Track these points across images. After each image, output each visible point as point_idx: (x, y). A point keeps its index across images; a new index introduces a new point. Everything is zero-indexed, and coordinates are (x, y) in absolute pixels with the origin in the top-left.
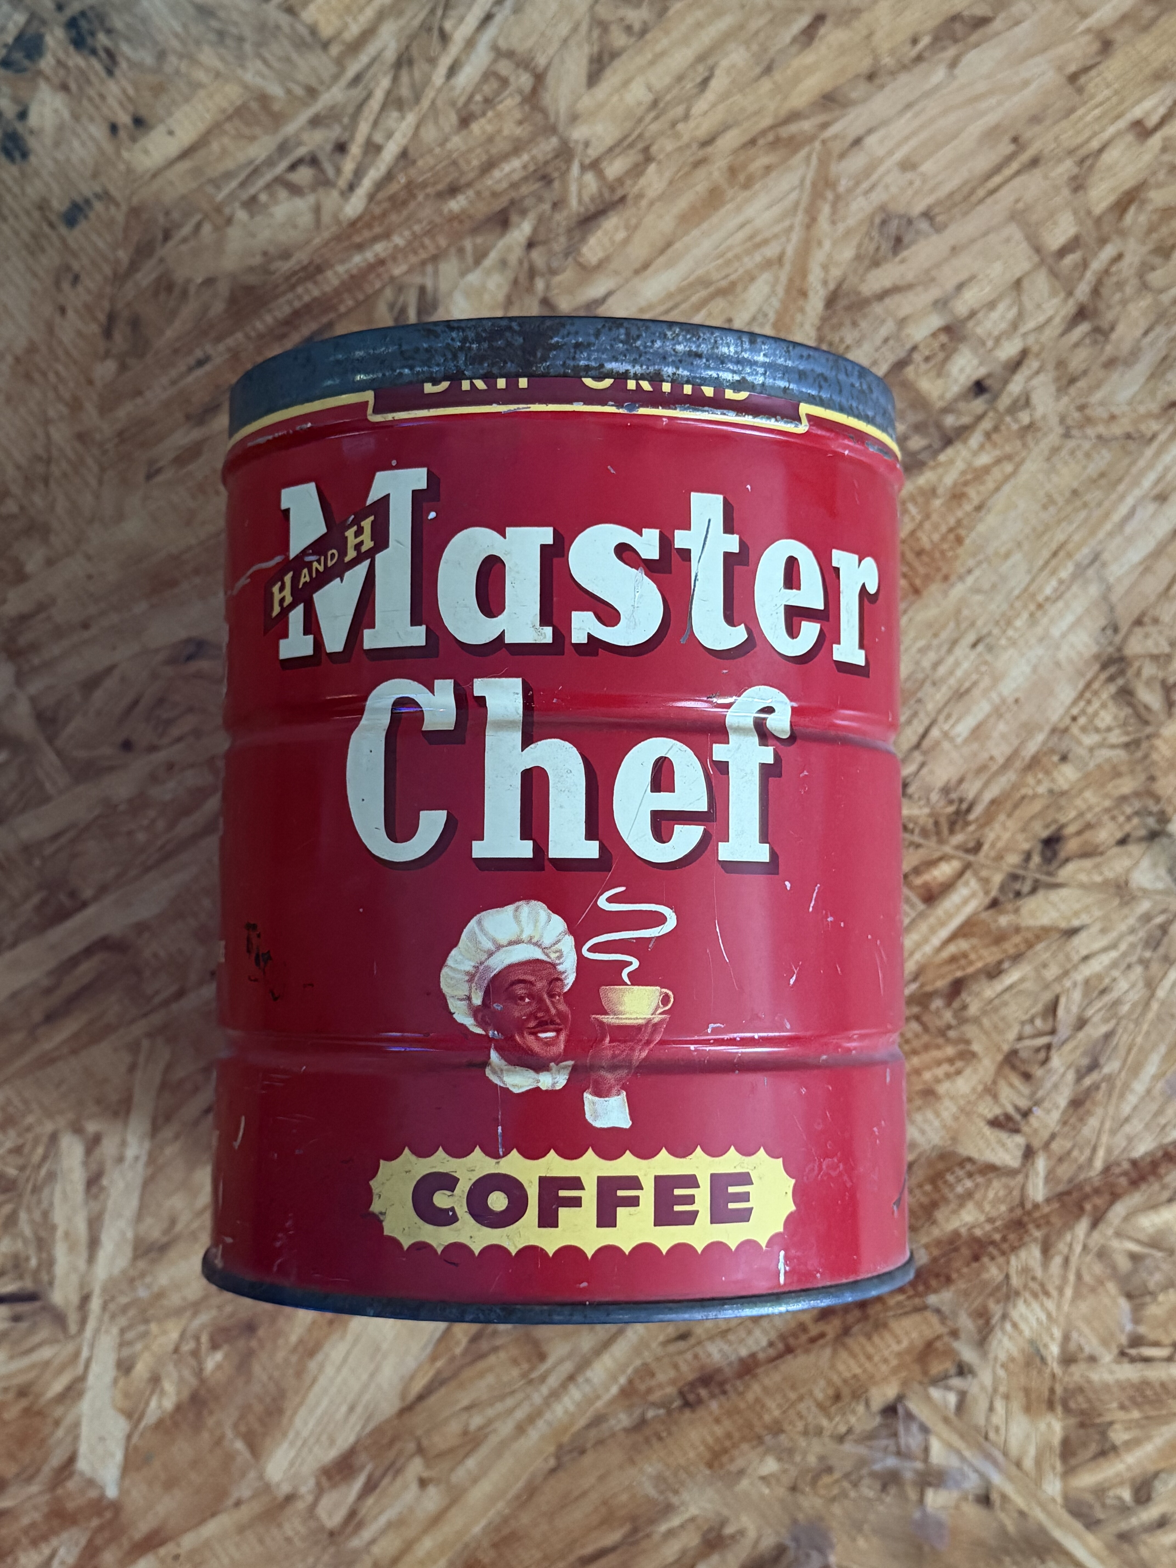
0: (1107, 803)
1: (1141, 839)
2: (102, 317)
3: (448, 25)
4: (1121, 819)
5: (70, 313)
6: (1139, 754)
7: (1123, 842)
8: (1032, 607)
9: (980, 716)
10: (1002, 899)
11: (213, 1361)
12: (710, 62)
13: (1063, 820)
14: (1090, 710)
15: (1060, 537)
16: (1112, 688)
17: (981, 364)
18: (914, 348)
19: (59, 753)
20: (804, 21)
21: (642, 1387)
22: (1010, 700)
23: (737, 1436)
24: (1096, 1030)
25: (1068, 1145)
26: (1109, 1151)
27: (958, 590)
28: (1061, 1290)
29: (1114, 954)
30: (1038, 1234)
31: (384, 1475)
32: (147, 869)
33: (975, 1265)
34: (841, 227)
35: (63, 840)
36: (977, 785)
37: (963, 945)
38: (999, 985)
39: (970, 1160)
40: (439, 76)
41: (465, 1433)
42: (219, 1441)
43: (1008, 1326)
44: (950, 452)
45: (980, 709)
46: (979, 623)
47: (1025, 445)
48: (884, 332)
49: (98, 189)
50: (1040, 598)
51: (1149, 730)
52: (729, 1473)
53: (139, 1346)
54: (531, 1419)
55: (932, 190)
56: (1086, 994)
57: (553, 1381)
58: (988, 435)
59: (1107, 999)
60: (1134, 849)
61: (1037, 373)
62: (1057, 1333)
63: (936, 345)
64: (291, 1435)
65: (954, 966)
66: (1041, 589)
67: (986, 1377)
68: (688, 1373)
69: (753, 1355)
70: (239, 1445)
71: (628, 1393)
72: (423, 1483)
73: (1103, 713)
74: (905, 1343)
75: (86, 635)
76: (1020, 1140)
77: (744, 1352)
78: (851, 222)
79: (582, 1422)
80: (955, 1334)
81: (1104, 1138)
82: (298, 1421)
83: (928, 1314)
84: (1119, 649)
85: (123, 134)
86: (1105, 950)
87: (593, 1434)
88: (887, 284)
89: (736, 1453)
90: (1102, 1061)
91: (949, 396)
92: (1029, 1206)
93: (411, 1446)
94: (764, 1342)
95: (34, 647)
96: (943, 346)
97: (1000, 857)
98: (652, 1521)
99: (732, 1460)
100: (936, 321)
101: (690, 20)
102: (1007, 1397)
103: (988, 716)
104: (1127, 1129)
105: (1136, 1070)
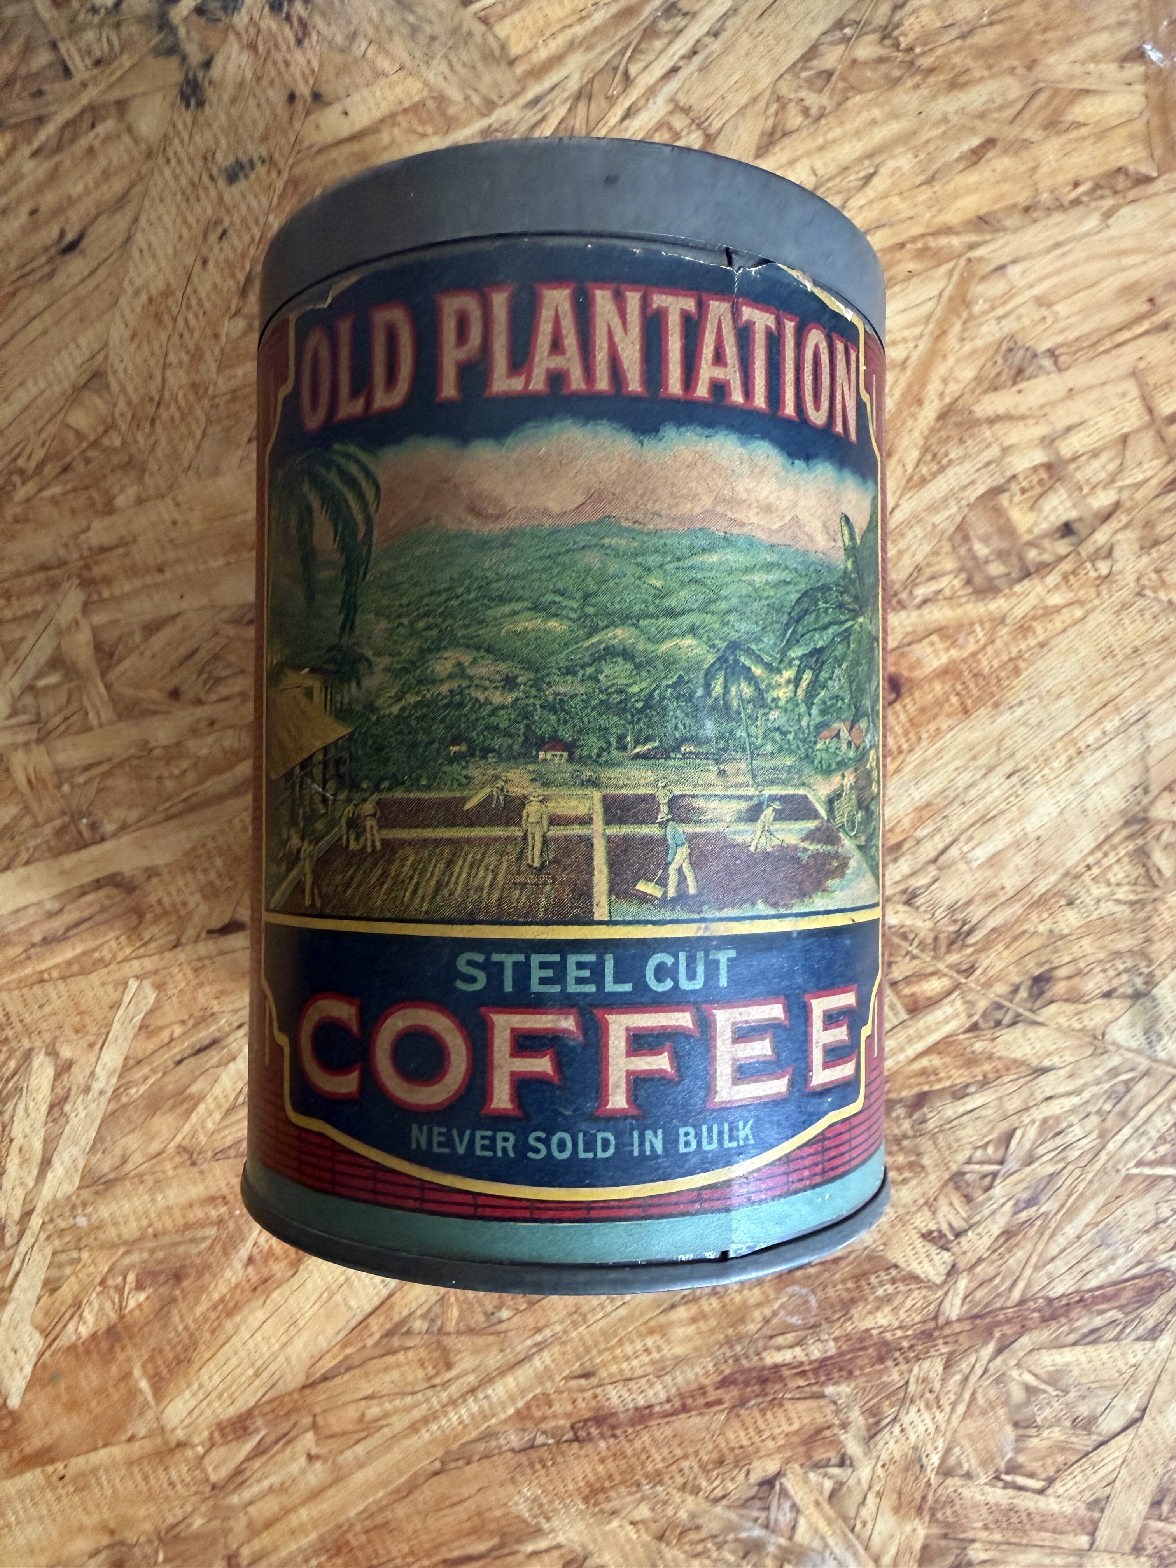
0: (1102, 956)
1: (1125, 997)
2: (241, 277)
3: (633, 70)
4: (1112, 973)
5: (211, 265)
6: (1142, 915)
7: (1108, 995)
8: (1072, 751)
9: (1000, 846)
10: (982, 1024)
11: (135, 1300)
12: (877, 160)
13: (1057, 963)
14: (1106, 862)
15: (1113, 690)
16: (1131, 847)
17: (1074, 506)
18: (1014, 477)
19: (108, 687)
20: (975, 142)
21: (538, 1414)
22: (1033, 836)
23: (618, 1478)
24: (1043, 1168)
25: (991, 1270)
26: (1028, 1286)
27: (1005, 719)
28: (954, 1405)
29: (1075, 1100)
30: (945, 1350)
31: (277, 1442)
32: (169, 818)
33: (879, 1367)
34: (968, 347)
35: (94, 772)
36: (983, 911)
37: (935, 1061)
38: (961, 1107)
39: (896, 1266)
40: (614, 117)
41: (361, 1418)
42: (127, 1376)
43: (897, 1430)
44: (1026, 583)
45: (1001, 838)
46: (1019, 755)
47: (1099, 595)
48: (987, 456)
49: (265, 154)
50: (1082, 745)
51: (1157, 893)
52: (602, 1511)
53: (68, 1271)
54: (426, 1421)
55: (1063, 331)
56: (1041, 1132)
57: (454, 1390)
58: (1065, 577)
59: (1059, 1140)
60: (1117, 1004)
61: (1125, 527)
62: (941, 1444)
63: (1035, 479)
64: (196, 1386)
65: (922, 1080)
66: (1084, 735)
67: (864, 1473)
68: (584, 1408)
69: (650, 1407)
70: (144, 1384)
71: (522, 1416)
72: (311, 1458)
73: (1116, 868)
74: (796, 1426)
75: (159, 578)
76: (946, 1256)
77: (641, 1402)
78: (979, 343)
79: (474, 1434)
80: (844, 1425)
81: (1028, 1272)
82: (204, 1374)
83: (822, 1402)
84: (1145, 810)
85: (299, 106)
86: (1069, 1094)
87: (481, 1447)
88: (1001, 410)
89: (613, 1494)
90: (1043, 1199)
91: (1036, 531)
92: (941, 1321)
93: (307, 1421)
94: (663, 1396)
95: (107, 580)
96: (1041, 482)
97: (988, 984)
98: (519, 1541)
99: (608, 1499)
100: (1039, 457)
101: (865, 116)
102: (879, 1495)
103: (1008, 847)
104: (1050, 1267)
105: (1071, 1214)
